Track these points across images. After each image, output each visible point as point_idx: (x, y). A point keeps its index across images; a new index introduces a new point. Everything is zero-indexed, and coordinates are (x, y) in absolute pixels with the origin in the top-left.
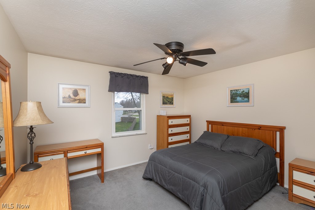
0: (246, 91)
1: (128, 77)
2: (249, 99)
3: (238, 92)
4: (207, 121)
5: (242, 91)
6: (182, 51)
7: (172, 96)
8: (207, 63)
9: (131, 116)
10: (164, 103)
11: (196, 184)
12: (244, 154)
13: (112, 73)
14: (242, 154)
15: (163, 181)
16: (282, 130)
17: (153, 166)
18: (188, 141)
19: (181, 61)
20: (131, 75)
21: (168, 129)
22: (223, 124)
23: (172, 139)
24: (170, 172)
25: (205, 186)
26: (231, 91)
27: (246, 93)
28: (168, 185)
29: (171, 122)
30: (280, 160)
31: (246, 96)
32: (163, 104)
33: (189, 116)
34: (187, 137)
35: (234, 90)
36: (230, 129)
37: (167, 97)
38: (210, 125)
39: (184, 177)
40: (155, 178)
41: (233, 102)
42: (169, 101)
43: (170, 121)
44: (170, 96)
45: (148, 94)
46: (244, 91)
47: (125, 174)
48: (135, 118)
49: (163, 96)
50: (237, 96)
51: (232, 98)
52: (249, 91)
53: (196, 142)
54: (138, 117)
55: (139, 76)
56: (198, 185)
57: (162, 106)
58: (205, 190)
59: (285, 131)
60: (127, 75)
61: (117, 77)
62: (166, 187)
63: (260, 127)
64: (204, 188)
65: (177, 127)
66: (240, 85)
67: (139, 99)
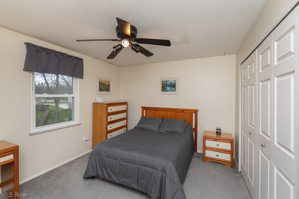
0: (174, 82)
1: (56, 55)
2: (175, 89)
3: (168, 83)
4: (142, 107)
5: (170, 82)
6: (136, 37)
7: (108, 83)
8: (153, 54)
9: (44, 103)
10: (101, 90)
11: (154, 170)
12: (177, 133)
13: (29, 46)
14: (176, 133)
15: (112, 175)
16: (196, 112)
17: (97, 161)
18: (125, 127)
19: (133, 47)
20: (61, 53)
21: (107, 118)
22: (156, 109)
23: (111, 127)
24: (122, 164)
25: (164, 171)
26: (162, 81)
27: (173, 84)
28: (120, 178)
29: (111, 109)
30: (195, 134)
31: (173, 86)
32: (99, 91)
33: (126, 103)
34: (125, 123)
35: (165, 81)
36: (161, 113)
37: (104, 84)
38: (144, 111)
39: (140, 167)
40: (101, 174)
41: (164, 91)
42: (105, 88)
43: (109, 108)
44: (107, 83)
45: (83, 78)
46: (172, 82)
47: (54, 180)
48: (49, 105)
49: (100, 83)
50: (167, 86)
51: (163, 87)
52: (175, 82)
53: (135, 127)
54: (54, 105)
55: (72, 56)
56: (156, 171)
57: (99, 92)
58: (164, 174)
59: (198, 112)
60: (55, 52)
61: (39, 52)
62: (117, 181)
63: (183, 111)
64: (162, 173)
65: (116, 114)
66: (169, 77)
67: (55, 84)
